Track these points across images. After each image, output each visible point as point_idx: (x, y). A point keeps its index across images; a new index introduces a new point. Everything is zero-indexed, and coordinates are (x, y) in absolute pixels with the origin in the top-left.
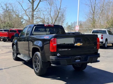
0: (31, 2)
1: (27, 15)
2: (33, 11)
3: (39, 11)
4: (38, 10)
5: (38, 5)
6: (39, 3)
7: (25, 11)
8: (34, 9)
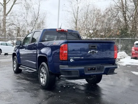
2: (5, 15)
3: (13, 15)
4: (11, 14)
5: (11, 8)
6: (12, 6)
8: (6, 13)
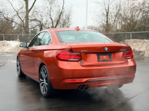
1: (19, 17)
3: (36, 11)
7: (17, 12)
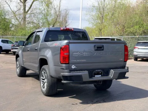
0: (22, 1)
1: (17, 19)
3: (33, 13)
6: (33, 3)
